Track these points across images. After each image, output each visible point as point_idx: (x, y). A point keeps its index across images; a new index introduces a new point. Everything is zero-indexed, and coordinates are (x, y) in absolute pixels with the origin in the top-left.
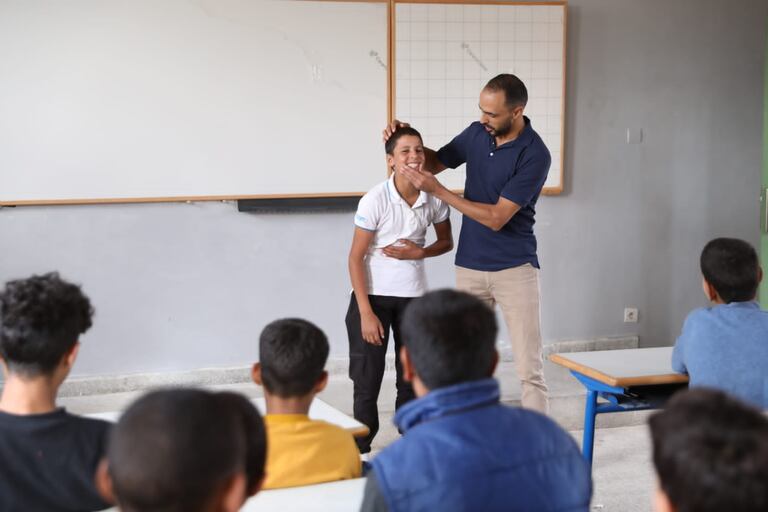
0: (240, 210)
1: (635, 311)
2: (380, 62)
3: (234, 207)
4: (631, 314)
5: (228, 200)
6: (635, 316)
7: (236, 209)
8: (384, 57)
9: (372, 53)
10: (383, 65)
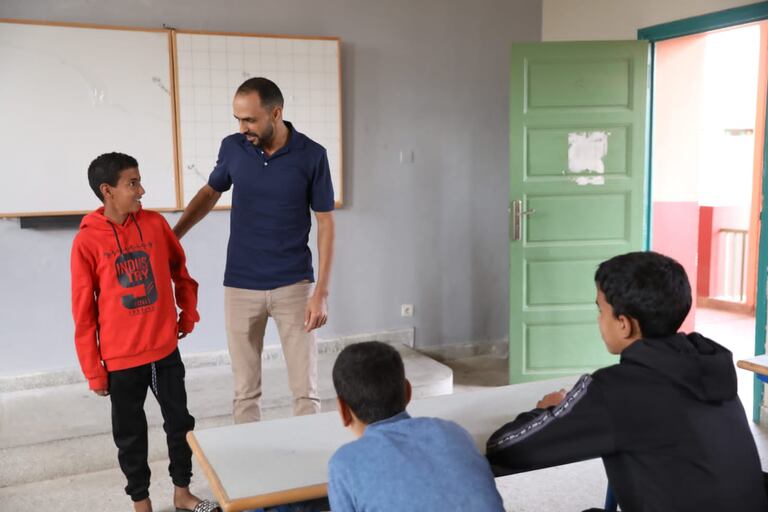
0: (22, 227)
1: (411, 307)
2: (163, 87)
3: (17, 224)
4: (407, 310)
5: (9, 218)
6: (411, 311)
7: (19, 225)
8: (168, 85)
9: (155, 79)
10: (166, 91)
